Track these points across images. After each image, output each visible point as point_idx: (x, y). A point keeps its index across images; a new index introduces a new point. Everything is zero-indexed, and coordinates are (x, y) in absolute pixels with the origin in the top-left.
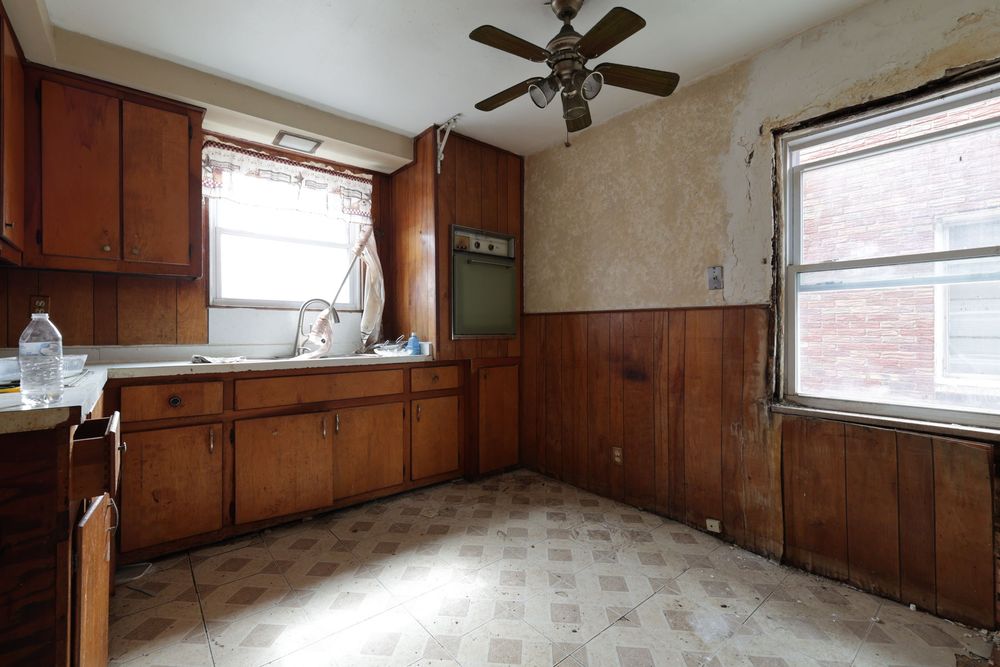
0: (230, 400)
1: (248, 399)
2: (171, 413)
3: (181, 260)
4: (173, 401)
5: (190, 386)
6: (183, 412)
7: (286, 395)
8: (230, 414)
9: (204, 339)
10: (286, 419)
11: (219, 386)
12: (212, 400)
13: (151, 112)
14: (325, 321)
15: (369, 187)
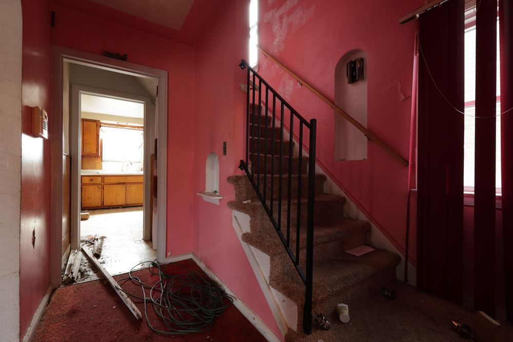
0: (103, 181)
1: (107, 181)
2: (91, 182)
3: (95, 152)
4: (91, 180)
5: (96, 177)
6: (93, 182)
7: (115, 180)
8: (103, 183)
9: (101, 168)
10: (115, 185)
11: (101, 178)
12: (99, 180)
13: (89, 123)
14: (128, 165)
15: (143, 132)
